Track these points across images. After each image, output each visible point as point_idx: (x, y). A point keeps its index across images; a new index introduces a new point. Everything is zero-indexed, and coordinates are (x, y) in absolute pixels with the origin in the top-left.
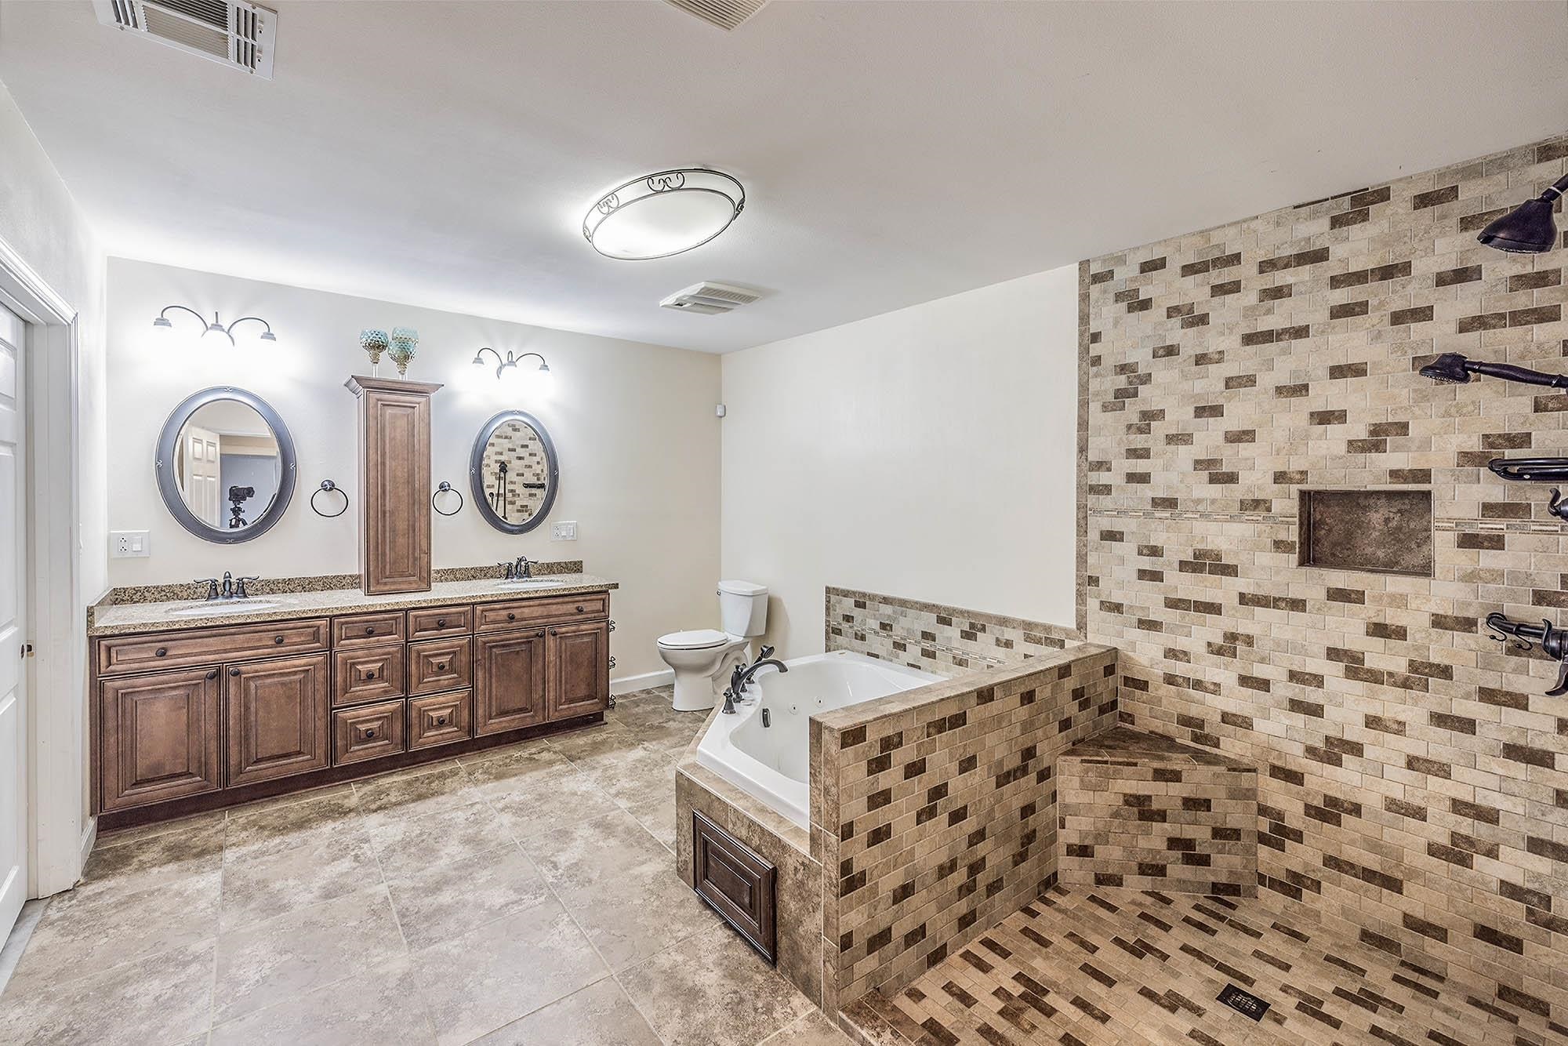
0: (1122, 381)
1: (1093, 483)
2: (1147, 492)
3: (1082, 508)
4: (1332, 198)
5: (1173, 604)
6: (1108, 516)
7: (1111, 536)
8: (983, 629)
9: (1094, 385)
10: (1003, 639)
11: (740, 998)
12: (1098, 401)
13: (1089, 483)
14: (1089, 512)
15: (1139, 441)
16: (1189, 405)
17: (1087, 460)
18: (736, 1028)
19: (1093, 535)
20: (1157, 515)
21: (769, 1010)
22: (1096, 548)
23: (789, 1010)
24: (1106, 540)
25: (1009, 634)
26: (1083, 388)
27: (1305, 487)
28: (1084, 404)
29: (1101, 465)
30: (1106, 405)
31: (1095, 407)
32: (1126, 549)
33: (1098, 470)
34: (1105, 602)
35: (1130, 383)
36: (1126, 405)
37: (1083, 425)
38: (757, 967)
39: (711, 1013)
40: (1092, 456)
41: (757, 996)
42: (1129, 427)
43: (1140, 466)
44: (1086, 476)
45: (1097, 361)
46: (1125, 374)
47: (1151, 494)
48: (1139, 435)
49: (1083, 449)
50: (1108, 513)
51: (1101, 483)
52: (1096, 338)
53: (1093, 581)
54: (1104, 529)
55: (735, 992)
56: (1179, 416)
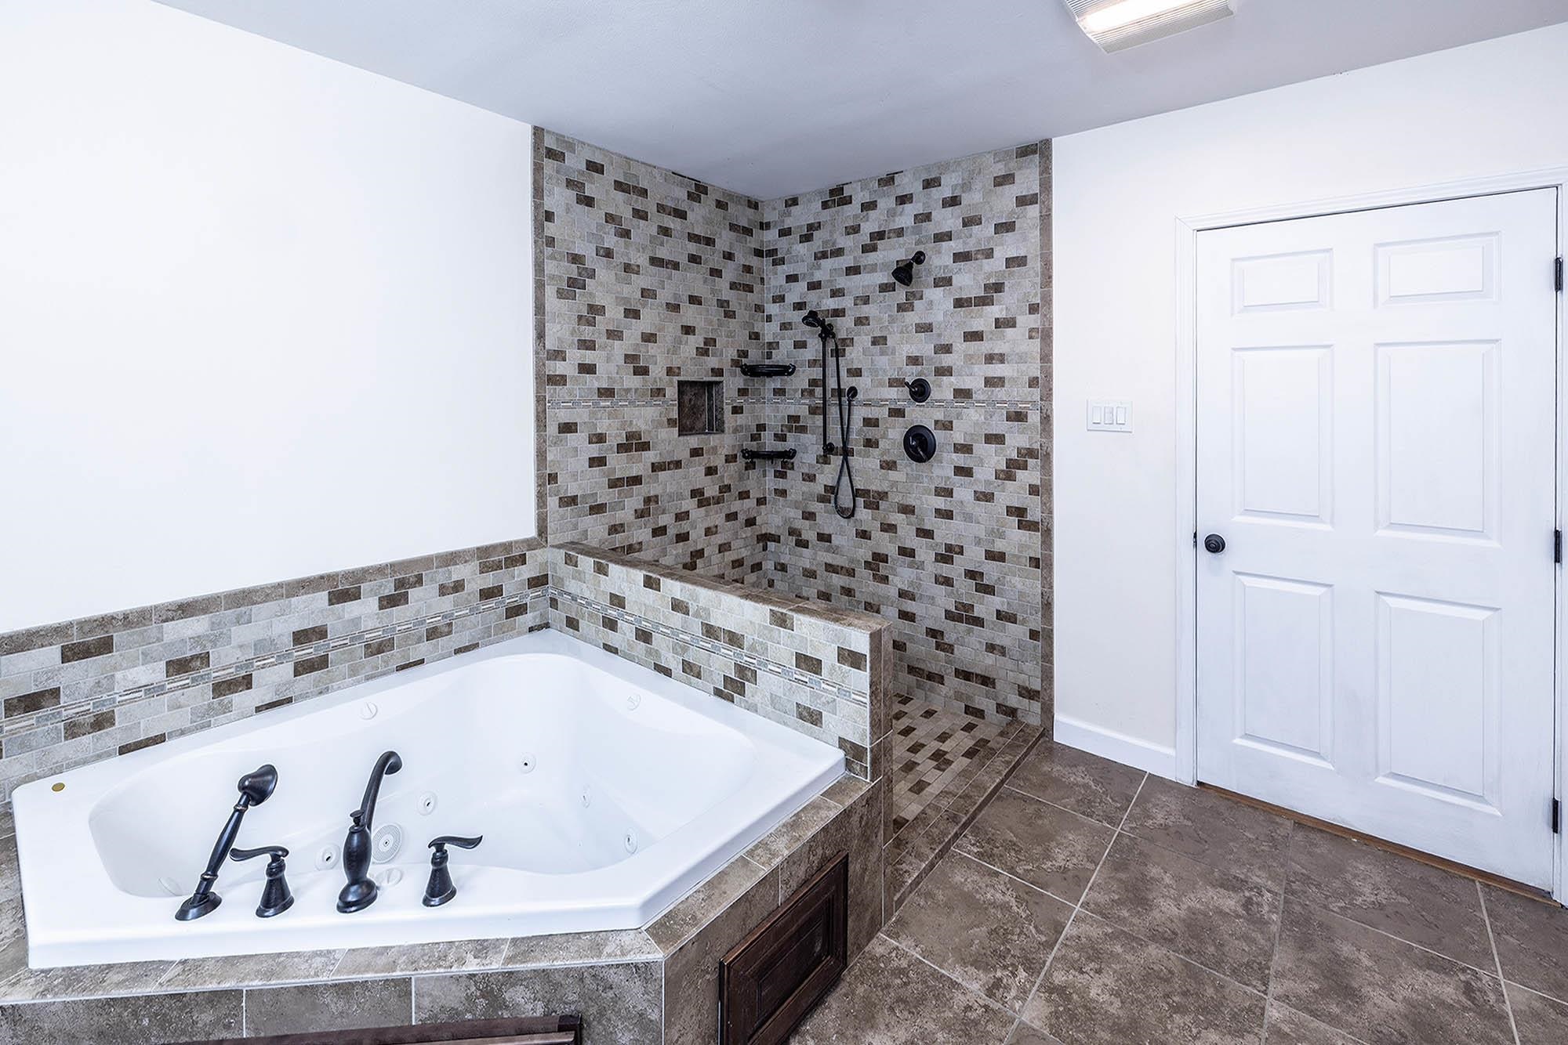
0: (573, 270)
1: (551, 373)
2: (594, 382)
3: (540, 400)
4: (689, 178)
5: (614, 484)
6: (565, 407)
7: (568, 428)
8: (419, 581)
9: (550, 267)
10: (449, 582)
11: (897, 1002)
12: (553, 285)
13: (547, 373)
14: (547, 404)
15: (587, 332)
16: (620, 306)
17: (544, 347)
18: (937, 997)
19: (552, 429)
20: (602, 404)
21: (900, 972)
22: (555, 443)
23: (894, 955)
24: (564, 432)
25: (458, 572)
26: (539, 267)
27: (681, 378)
28: (539, 286)
29: (558, 355)
30: (561, 291)
31: (550, 291)
32: (578, 439)
33: (555, 360)
34: (564, 497)
35: (580, 274)
36: (577, 296)
37: (540, 308)
38: (846, 995)
39: (931, 1026)
40: (551, 344)
41: (888, 986)
42: (580, 317)
43: (589, 357)
44: (544, 365)
45: (551, 242)
46: (575, 263)
47: (596, 385)
48: (587, 327)
49: (540, 336)
50: (565, 404)
51: (557, 373)
52: (549, 216)
53: (553, 478)
54: (561, 421)
55: (891, 1009)
56: (614, 314)
